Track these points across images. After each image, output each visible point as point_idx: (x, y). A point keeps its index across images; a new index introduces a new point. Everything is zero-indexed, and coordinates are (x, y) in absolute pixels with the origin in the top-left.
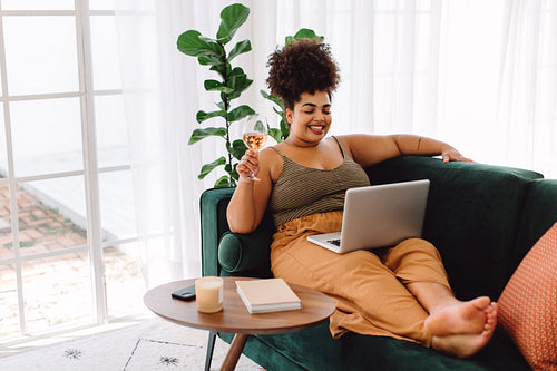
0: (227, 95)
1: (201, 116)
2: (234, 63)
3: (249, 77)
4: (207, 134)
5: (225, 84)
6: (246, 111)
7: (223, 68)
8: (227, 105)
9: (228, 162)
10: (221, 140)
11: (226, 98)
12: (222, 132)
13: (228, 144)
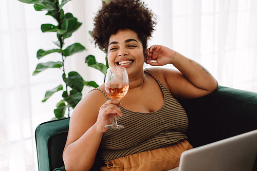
0: (61, 36)
1: (41, 53)
2: (66, 9)
3: (79, 20)
4: (47, 67)
5: (59, 27)
6: (78, 47)
7: (57, 13)
8: (62, 44)
9: (65, 89)
10: (59, 72)
11: (60, 38)
12: (58, 65)
13: (64, 75)
